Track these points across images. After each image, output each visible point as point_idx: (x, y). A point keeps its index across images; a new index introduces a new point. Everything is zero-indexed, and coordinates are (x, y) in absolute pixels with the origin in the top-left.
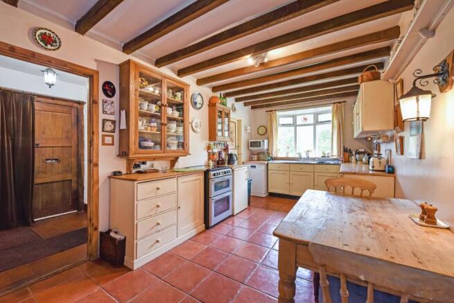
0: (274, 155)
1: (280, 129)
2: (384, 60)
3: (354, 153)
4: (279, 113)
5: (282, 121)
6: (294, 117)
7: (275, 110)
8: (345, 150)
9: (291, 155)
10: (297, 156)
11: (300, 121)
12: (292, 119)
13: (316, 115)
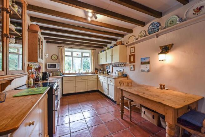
0: (64, 73)
1: (66, 58)
2: (118, 38)
3: (99, 70)
4: (66, 49)
5: (66, 53)
6: (72, 52)
7: (64, 47)
8: (96, 69)
9: (71, 72)
10: (74, 72)
11: (75, 54)
12: (70, 53)
13: (82, 53)
